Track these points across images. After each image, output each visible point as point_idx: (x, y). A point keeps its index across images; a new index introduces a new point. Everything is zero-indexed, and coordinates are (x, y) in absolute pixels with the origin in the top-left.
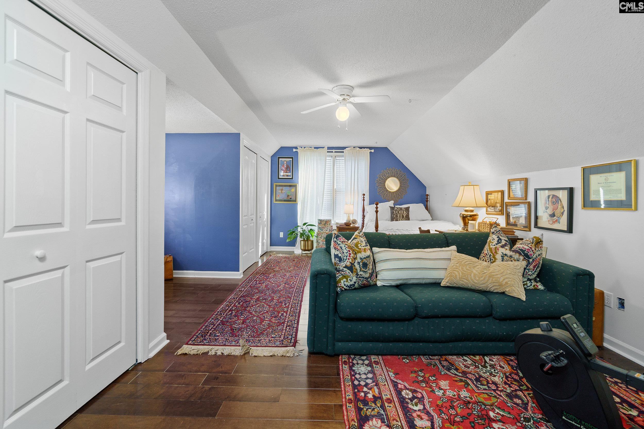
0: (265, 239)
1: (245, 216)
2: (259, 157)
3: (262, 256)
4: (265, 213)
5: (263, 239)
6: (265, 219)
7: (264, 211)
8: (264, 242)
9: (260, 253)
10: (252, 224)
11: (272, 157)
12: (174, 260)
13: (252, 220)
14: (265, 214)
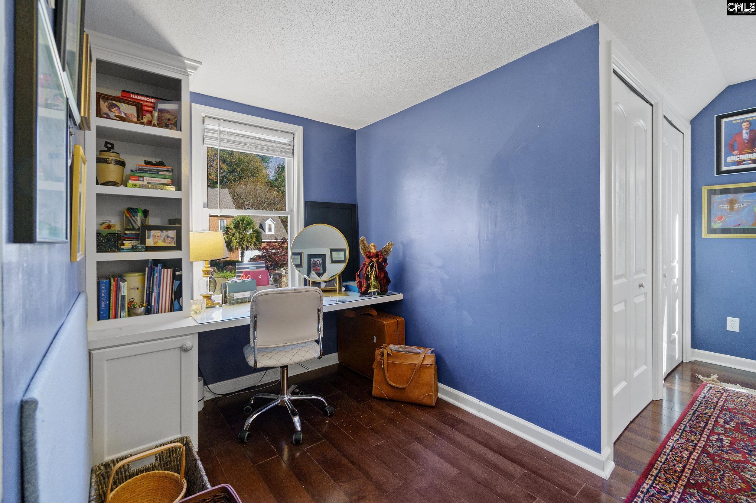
0: (677, 330)
1: (617, 277)
2: (661, 118)
3: (669, 378)
4: (676, 265)
5: (671, 330)
6: (675, 281)
7: (673, 258)
8: (675, 339)
9: (665, 370)
10: (641, 299)
11: (693, 122)
12: (439, 361)
13: (641, 286)
14: (674, 267)
